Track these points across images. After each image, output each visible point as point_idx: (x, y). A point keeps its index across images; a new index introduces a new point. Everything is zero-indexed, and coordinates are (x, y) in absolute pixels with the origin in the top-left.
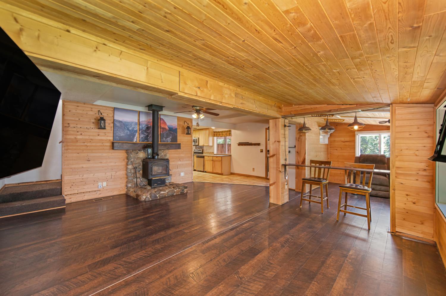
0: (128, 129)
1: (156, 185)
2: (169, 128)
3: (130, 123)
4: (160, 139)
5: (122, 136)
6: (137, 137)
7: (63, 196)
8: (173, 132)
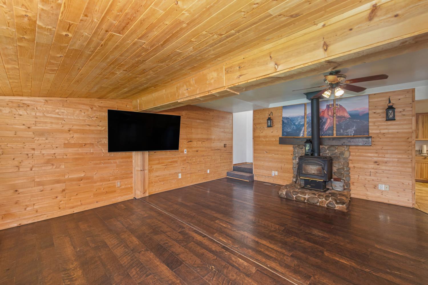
0: (294, 124)
1: (310, 186)
2: (350, 115)
3: (296, 118)
4: (335, 132)
5: (289, 132)
6: (304, 131)
7: (252, 174)
8: (359, 120)
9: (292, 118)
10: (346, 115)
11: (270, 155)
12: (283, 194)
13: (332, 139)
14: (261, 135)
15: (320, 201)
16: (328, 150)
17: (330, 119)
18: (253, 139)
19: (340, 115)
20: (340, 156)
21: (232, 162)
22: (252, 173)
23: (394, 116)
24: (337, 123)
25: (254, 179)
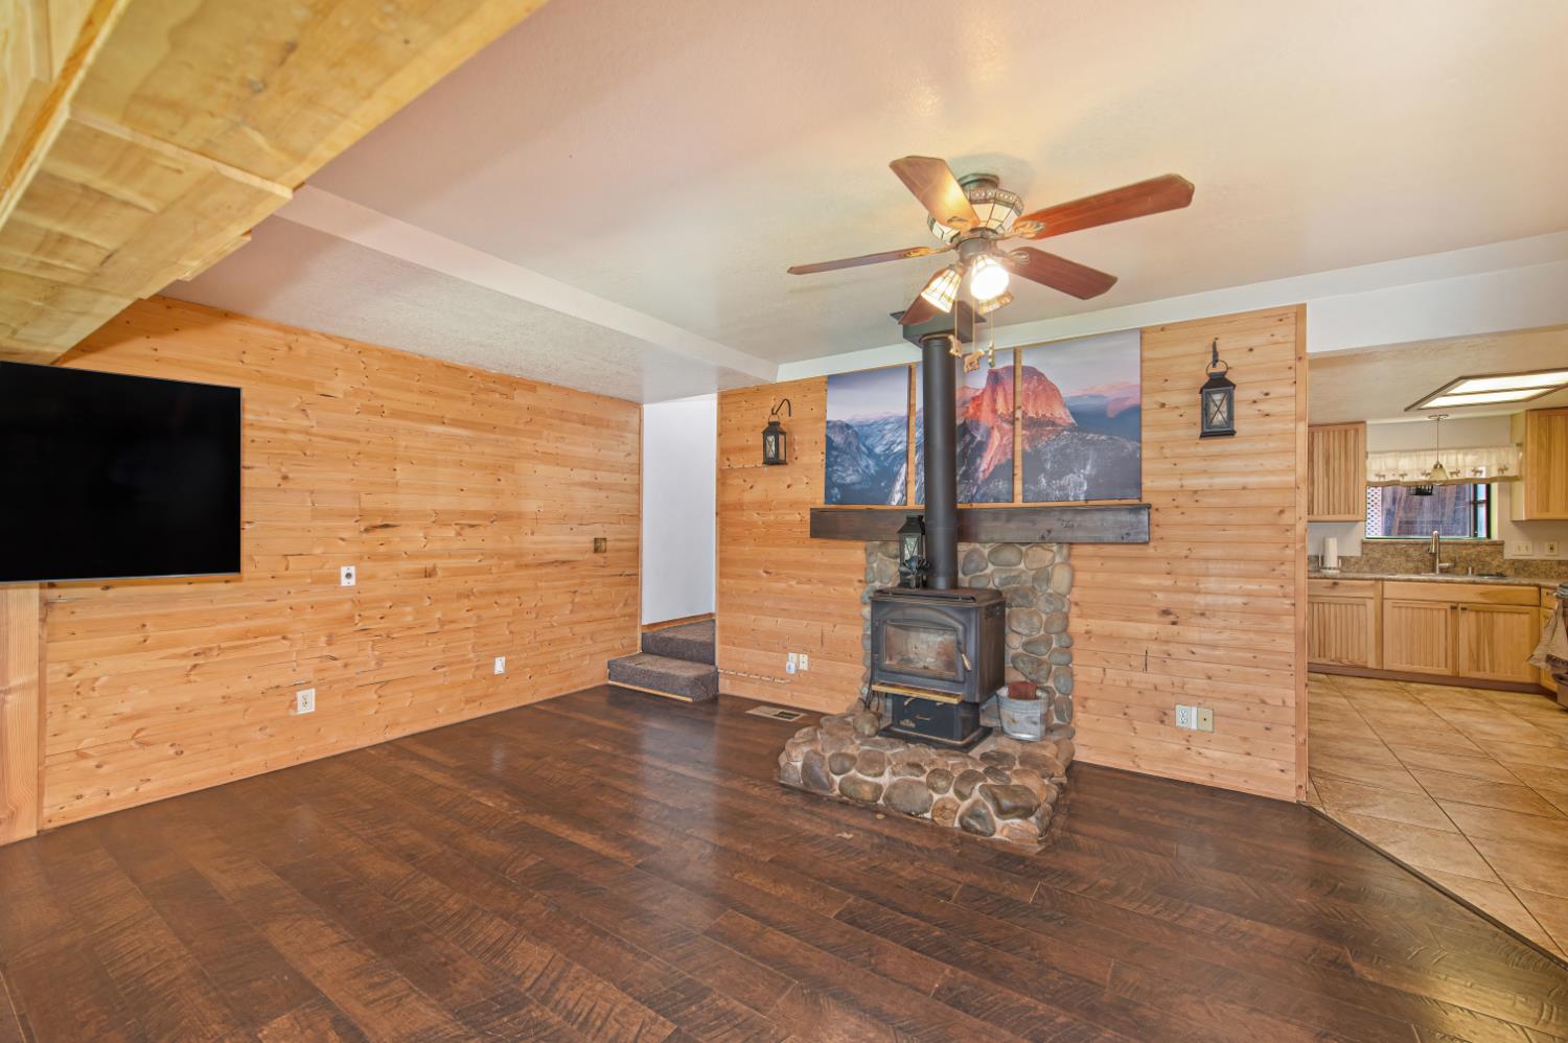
0: (871, 453)
1: (913, 725)
2: (1074, 414)
3: (878, 426)
4: (1018, 487)
5: (849, 484)
6: (906, 483)
7: (712, 668)
8: (1103, 437)
9: (861, 426)
10: (1062, 414)
11: (782, 585)
12: (795, 768)
13: (1003, 517)
14: (748, 497)
15: (937, 802)
16: (993, 564)
17: (1000, 429)
18: (717, 514)
19: (1037, 414)
20: (1036, 587)
21: (635, 615)
22: (713, 663)
23: (1231, 417)
24: (1027, 447)
25: (722, 690)
